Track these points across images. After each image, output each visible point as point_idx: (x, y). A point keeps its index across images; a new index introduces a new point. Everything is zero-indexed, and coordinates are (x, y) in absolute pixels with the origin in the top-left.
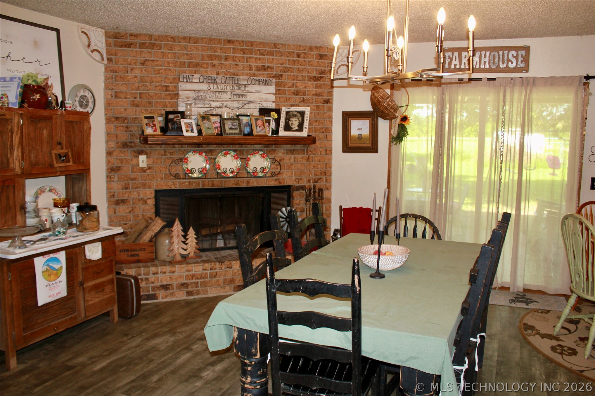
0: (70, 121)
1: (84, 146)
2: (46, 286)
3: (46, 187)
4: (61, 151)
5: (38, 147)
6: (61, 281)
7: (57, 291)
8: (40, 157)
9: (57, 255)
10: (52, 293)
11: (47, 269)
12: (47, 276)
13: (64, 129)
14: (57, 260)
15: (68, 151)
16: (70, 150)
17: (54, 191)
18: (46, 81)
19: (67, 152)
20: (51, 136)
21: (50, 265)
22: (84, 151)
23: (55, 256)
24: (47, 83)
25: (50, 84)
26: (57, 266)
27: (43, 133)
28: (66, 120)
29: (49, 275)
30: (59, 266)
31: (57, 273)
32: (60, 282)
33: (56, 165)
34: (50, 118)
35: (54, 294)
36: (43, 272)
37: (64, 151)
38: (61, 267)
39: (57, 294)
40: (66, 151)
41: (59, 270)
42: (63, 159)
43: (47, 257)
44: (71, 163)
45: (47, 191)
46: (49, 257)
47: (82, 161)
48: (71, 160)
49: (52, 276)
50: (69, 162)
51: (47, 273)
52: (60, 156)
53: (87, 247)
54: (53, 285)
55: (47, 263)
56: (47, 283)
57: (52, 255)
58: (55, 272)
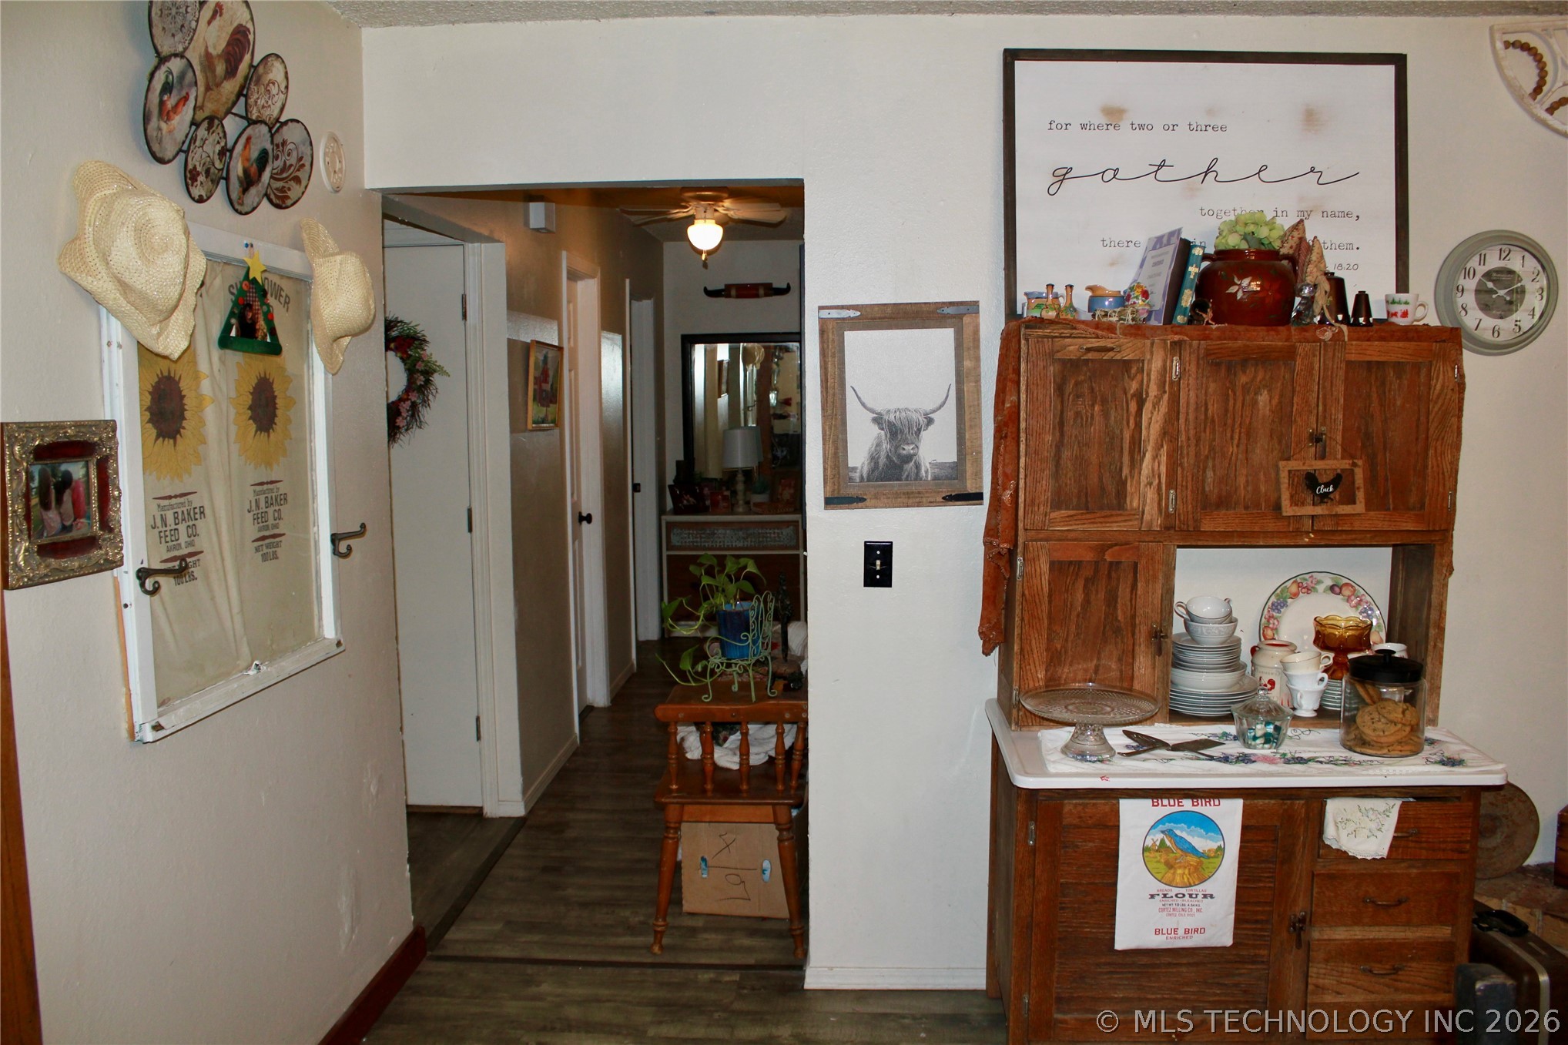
0: (1369, 363)
1: (1426, 449)
2: (1152, 896)
3: (1319, 576)
4: (1319, 465)
5: (1232, 449)
6: (1211, 896)
7: (1188, 922)
8: (1241, 481)
9: (1206, 809)
10: (1168, 923)
11: (1162, 841)
12: (1162, 868)
13: (1340, 388)
14: (1209, 825)
15: (1354, 465)
16: (1360, 462)
17: (1347, 592)
18: (1295, 234)
19: (1348, 467)
20: (1283, 415)
21: (1178, 832)
22: (1426, 467)
23: (1198, 809)
24: (1302, 239)
25: (1309, 237)
26: (1202, 843)
27: (1255, 403)
28: (1353, 358)
29: (1170, 866)
30: (1214, 845)
31: (1200, 863)
32: (1205, 896)
33: (1288, 510)
34: (1290, 354)
35: (1175, 930)
36: (1145, 849)
37: (1336, 463)
38: (1221, 851)
39: (1187, 931)
40: (1341, 464)
41: (1208, 857)
42: (1322, 489)
43: (1167, 808)
44: (1359, 507)
45: (1321, 588)
46: (1176, 809)
47: (1413, 499)
48: (1360, 495)
49: (1179, 871)
50: (1352, 501)
51: (1162, 857)
52: (1311, 480)
53: (1333, 806)
54: (1180, 901)
55: (1168, 826)
56: (1156, 886)
57: (1187, 804)
58: (1192, 860)
